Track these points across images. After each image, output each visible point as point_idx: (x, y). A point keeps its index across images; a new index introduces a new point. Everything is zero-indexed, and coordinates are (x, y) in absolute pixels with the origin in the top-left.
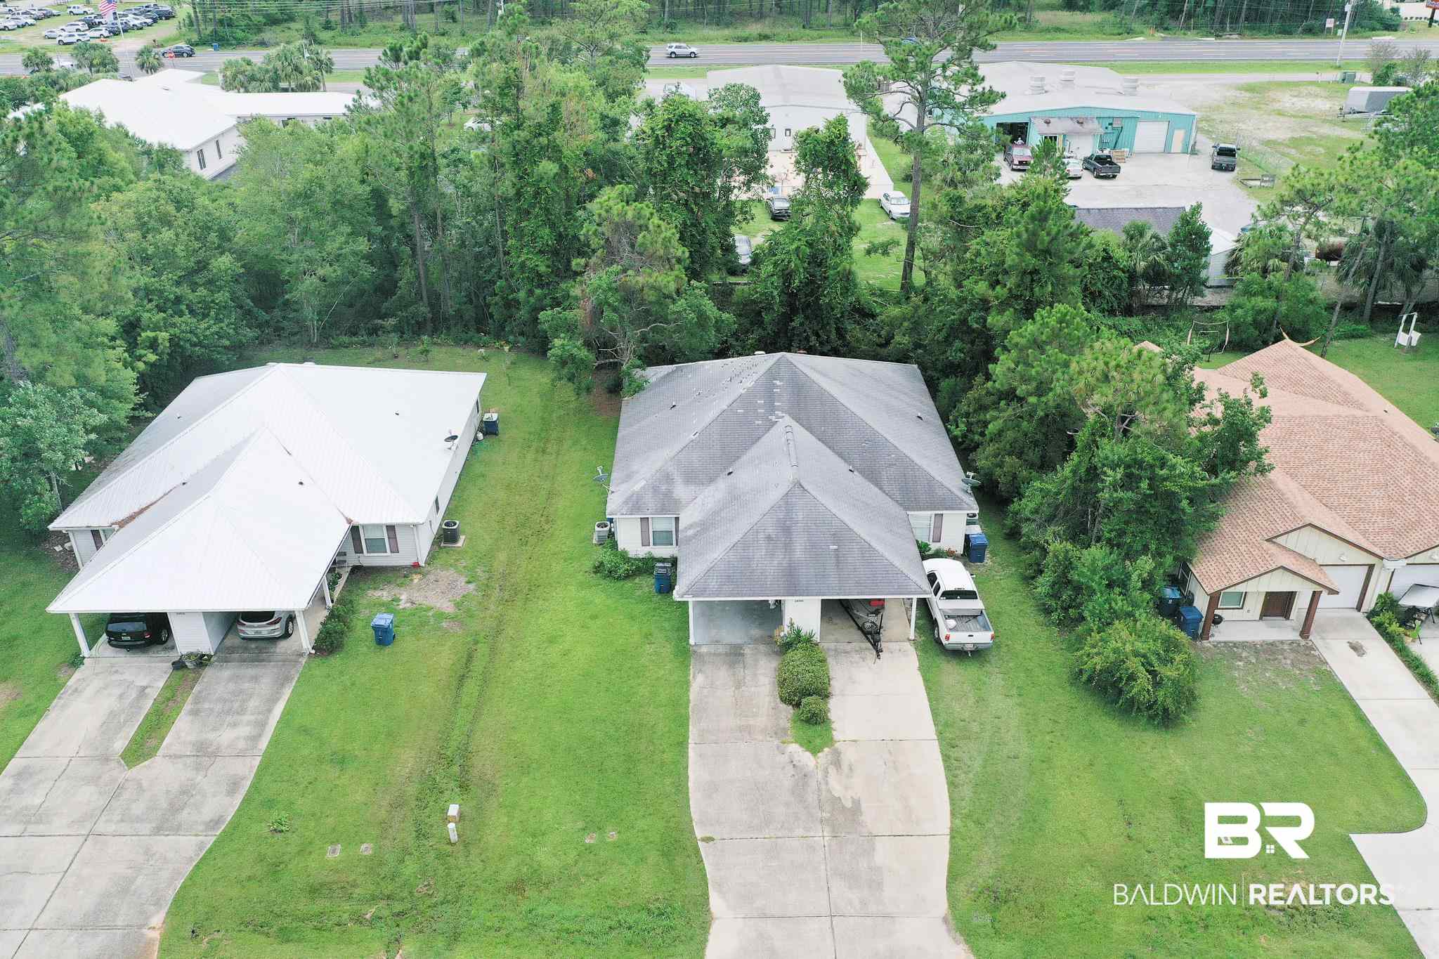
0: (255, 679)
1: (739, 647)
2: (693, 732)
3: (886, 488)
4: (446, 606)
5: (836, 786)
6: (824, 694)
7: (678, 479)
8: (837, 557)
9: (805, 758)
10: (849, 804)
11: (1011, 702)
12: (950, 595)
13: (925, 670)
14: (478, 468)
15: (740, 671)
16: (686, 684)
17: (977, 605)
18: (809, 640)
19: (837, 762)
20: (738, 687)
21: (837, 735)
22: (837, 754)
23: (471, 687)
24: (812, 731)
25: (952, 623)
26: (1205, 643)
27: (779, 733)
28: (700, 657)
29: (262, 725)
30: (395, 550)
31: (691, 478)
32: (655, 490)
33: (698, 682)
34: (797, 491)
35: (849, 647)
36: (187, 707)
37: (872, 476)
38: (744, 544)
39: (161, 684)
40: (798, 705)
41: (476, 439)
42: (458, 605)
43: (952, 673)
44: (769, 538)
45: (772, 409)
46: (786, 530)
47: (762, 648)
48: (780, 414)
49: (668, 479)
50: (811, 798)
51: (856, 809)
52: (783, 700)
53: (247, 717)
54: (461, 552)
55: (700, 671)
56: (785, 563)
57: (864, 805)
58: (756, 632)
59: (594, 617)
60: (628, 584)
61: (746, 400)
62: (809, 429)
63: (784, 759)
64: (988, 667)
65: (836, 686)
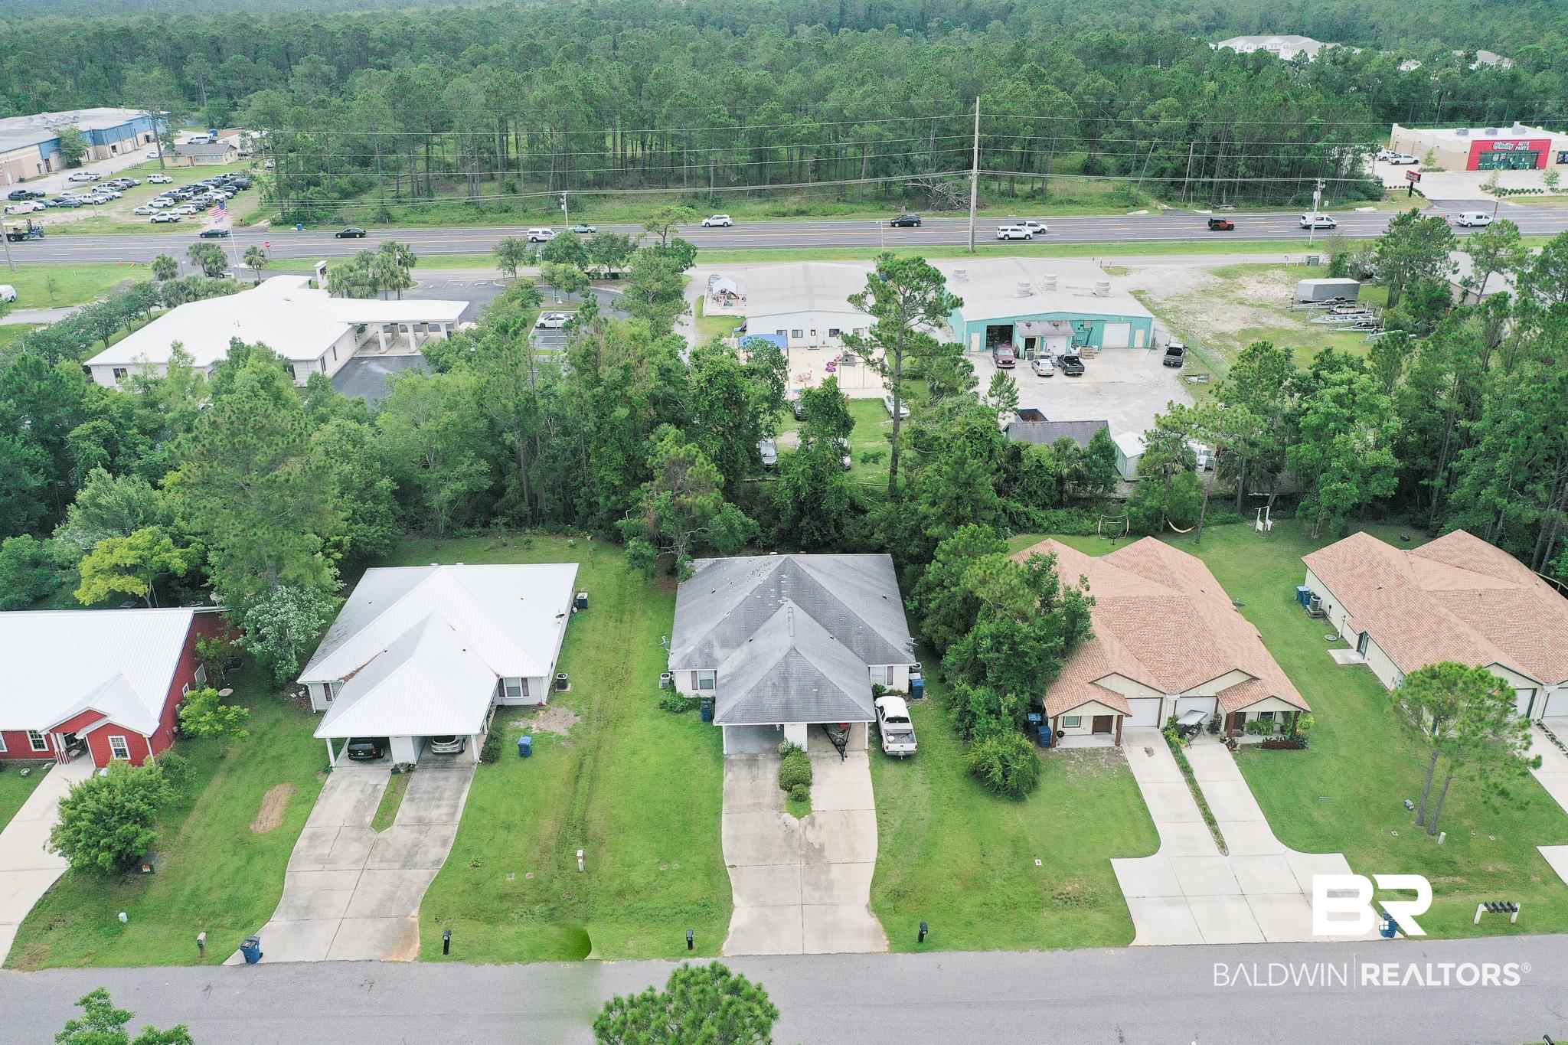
0: (446, 779)
1: (757, 755)
2: (725, 806)
3: (855, 650)
4: (564, 733)
5: (811, 836)
6: (808, 784)
7: (715, 643)
8: (817, 696)
9: (793, 821)
10: (817, 847)
11: (924, 787)
12: (891, 720)
13: (872, 768)
14: (575, 635)
15: (755, 770)
16: (721, 778)
17: (909, 726)
18: (799, 750)
19: (812, 823)
20: (754, 779)
21: (813, 808)
22: (813, 818)
23: (584, 783)
24: (798, 805)
25: (891, 738)
26: (1054, 750)
27: (778, 807)
28: (731, 762)
29: (455, 807)
30: (526, 694)
31: (725, 644)
32: (701, 652)
33: (728, 777)
34: (794, 653)
35: (825, 755)
36: (406, 796)
37: (846, 641)
38: (758, 688)
39: (386, 783)
40: (790, 790)
41: (572, 611)
42: (570, 730)
43: (890, 770)
44: (774, 684)
45: (780, 595)
46: (785, 678)
47: (771, 756)
48: (785, 598)
49: (709, 644)
50: (795, 844)
51: (822, 849)
52: (782, 787)
53: (444, 803)
54: (569, 695)
55: (730, 770)
56: (784, 701)
57: (826, 847)
58: (767, 745)
59: (661, 737)
60: (683, 716)
61: (762, 589)
62: (806, 610)
63: (779, 822)
64: (913, 766)
65: (815, 779)
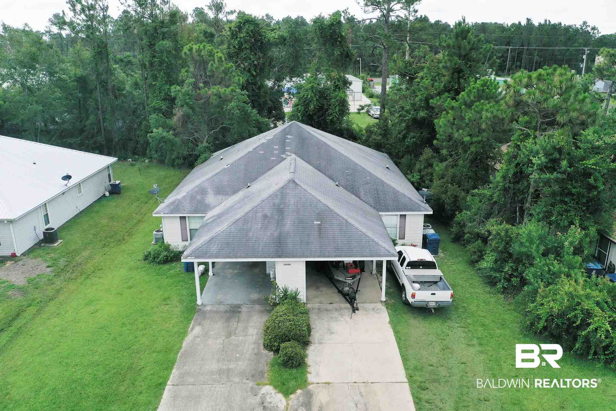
1: (239, 306)
2: (174, 375)
3: (362, 197)
4: (20, 281)
7: (210, 192)
8: (320, 229)
9: (277, 400)
12: (413, 265)
13: (394, 324)
15: (234, 324)
16: (183, 334)
17: (437, 272)
18: (294, 298)
19: (308, 404)
20: (229, 335)
21: (311, 378)
22: (309, 395)
24: (287, 373)
25: (417, 286)
27: (256, 376)
28: (203, 314)
31: (221, 192)
32: (193, 198)
33: (194, 333)
35: (330, 307)
37: (353, 190)
38: (245, 219)
40: (277, 351)
41: (103, 196)
42: (30, 281)
43: (419, 327)
44: (265, 217)
45: (283, 151)
46: (280, 211)
47: (257, 307)
48: (289, 153)
49: (203, 192)
52: (269, 347)
54: (52, 250)
55: (199, 324)
56: (276, 234)
58: (255, 296)
60: (166, 267)
61: (266, 146)
62: (309, 162)
63: (256, 400)
65: (315, 336)
